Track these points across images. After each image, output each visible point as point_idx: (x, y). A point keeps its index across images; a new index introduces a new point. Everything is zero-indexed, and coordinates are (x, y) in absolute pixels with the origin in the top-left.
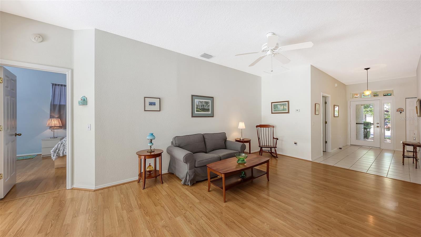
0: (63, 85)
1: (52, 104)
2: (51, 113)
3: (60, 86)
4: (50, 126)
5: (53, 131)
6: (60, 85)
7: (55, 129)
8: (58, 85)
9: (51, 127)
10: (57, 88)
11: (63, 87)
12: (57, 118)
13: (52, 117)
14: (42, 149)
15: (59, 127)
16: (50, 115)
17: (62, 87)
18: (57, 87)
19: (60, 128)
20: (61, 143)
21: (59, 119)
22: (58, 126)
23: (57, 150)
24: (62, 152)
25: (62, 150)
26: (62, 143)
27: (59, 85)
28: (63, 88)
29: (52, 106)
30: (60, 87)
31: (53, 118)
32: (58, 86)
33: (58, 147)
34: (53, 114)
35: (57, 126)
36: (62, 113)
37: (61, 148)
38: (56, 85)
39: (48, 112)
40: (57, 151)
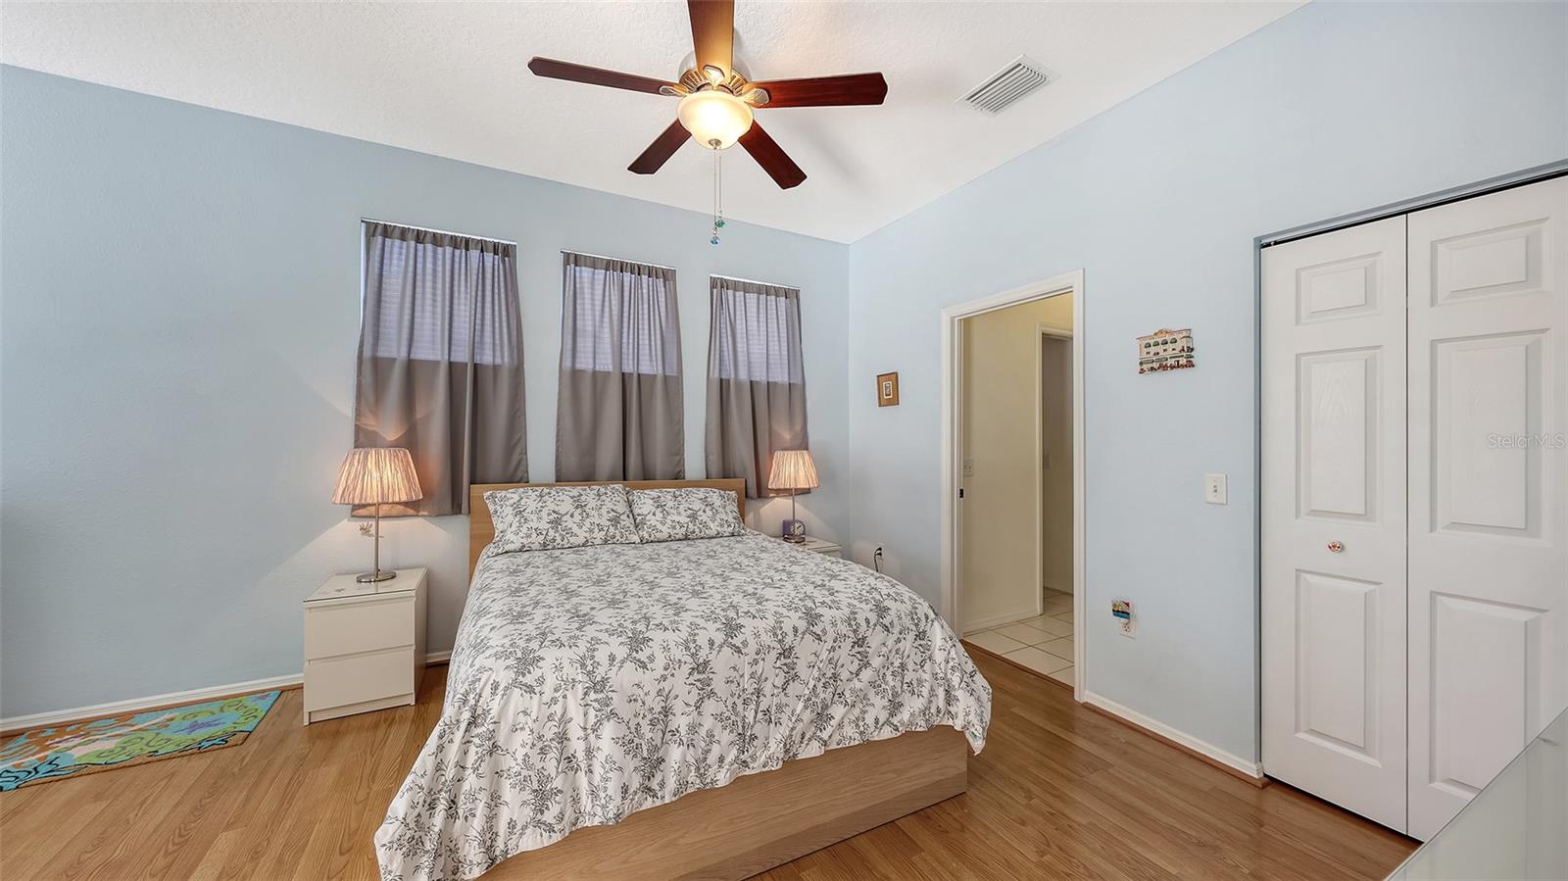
0: (428, 238)
1: (367, 353)
2: (358, 414)
3: (413, 243)
4: (357, 502)
5: (373, 531)
6: (410, 235)
7: (385, 517)
8: (397, 233)
9: (356, 507)
10: (395, 256)
11: (429, 247)
12: (396, 445)
13: (364, 439)
14: (307, 664)
15: (406, 504)
16: (358, 429)
17: (420, 247)
18: (392, 246)
19: (411, 512)
20: (466, 716)
21: (405, 454)
22: (404, 498)
23: (432, 807)
24: (478, 823)
25: (483, 797)
26: (473, 722)
27: (403, 234)
28: (429, 254)
29: (367, 367)
30: (408, 247)
31: (374, 445)
32: (397, 242)
33: (439, 768)
34: (370, 423)
35: (397, 500)
36: (419, 415)
37: (471, 782)
38: (387, 232)
39: (345, 405)
40: (439, 820)
